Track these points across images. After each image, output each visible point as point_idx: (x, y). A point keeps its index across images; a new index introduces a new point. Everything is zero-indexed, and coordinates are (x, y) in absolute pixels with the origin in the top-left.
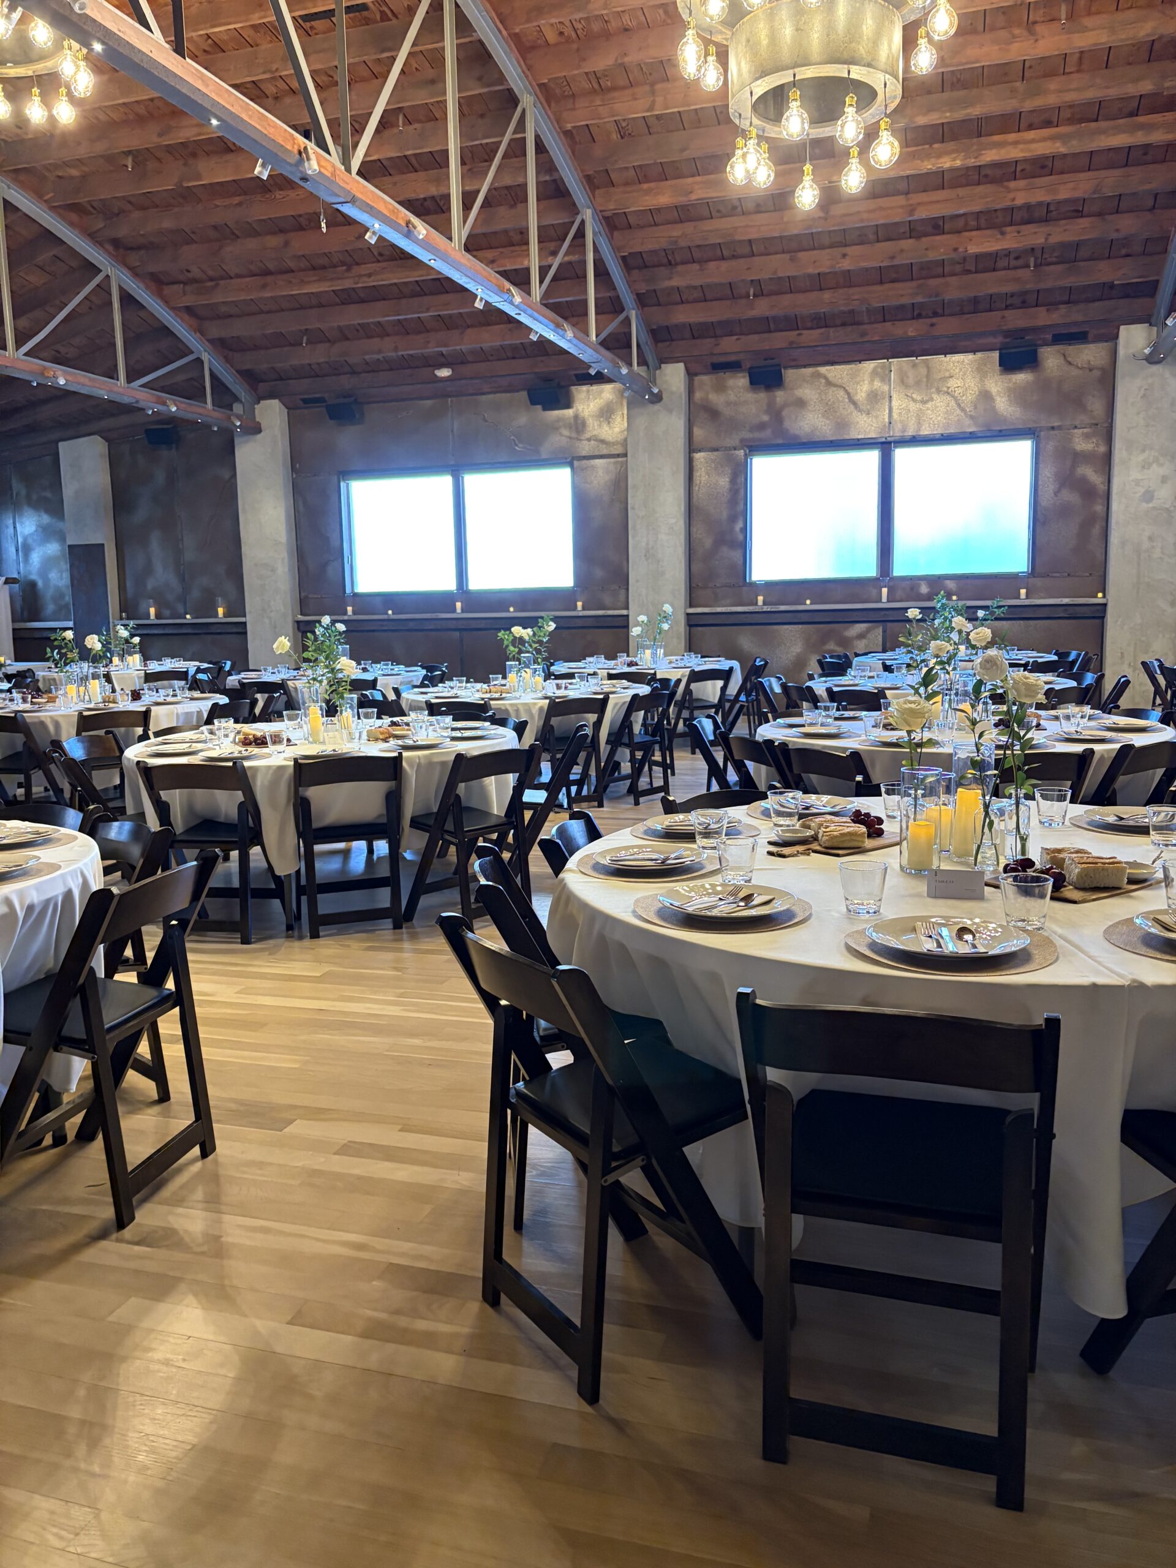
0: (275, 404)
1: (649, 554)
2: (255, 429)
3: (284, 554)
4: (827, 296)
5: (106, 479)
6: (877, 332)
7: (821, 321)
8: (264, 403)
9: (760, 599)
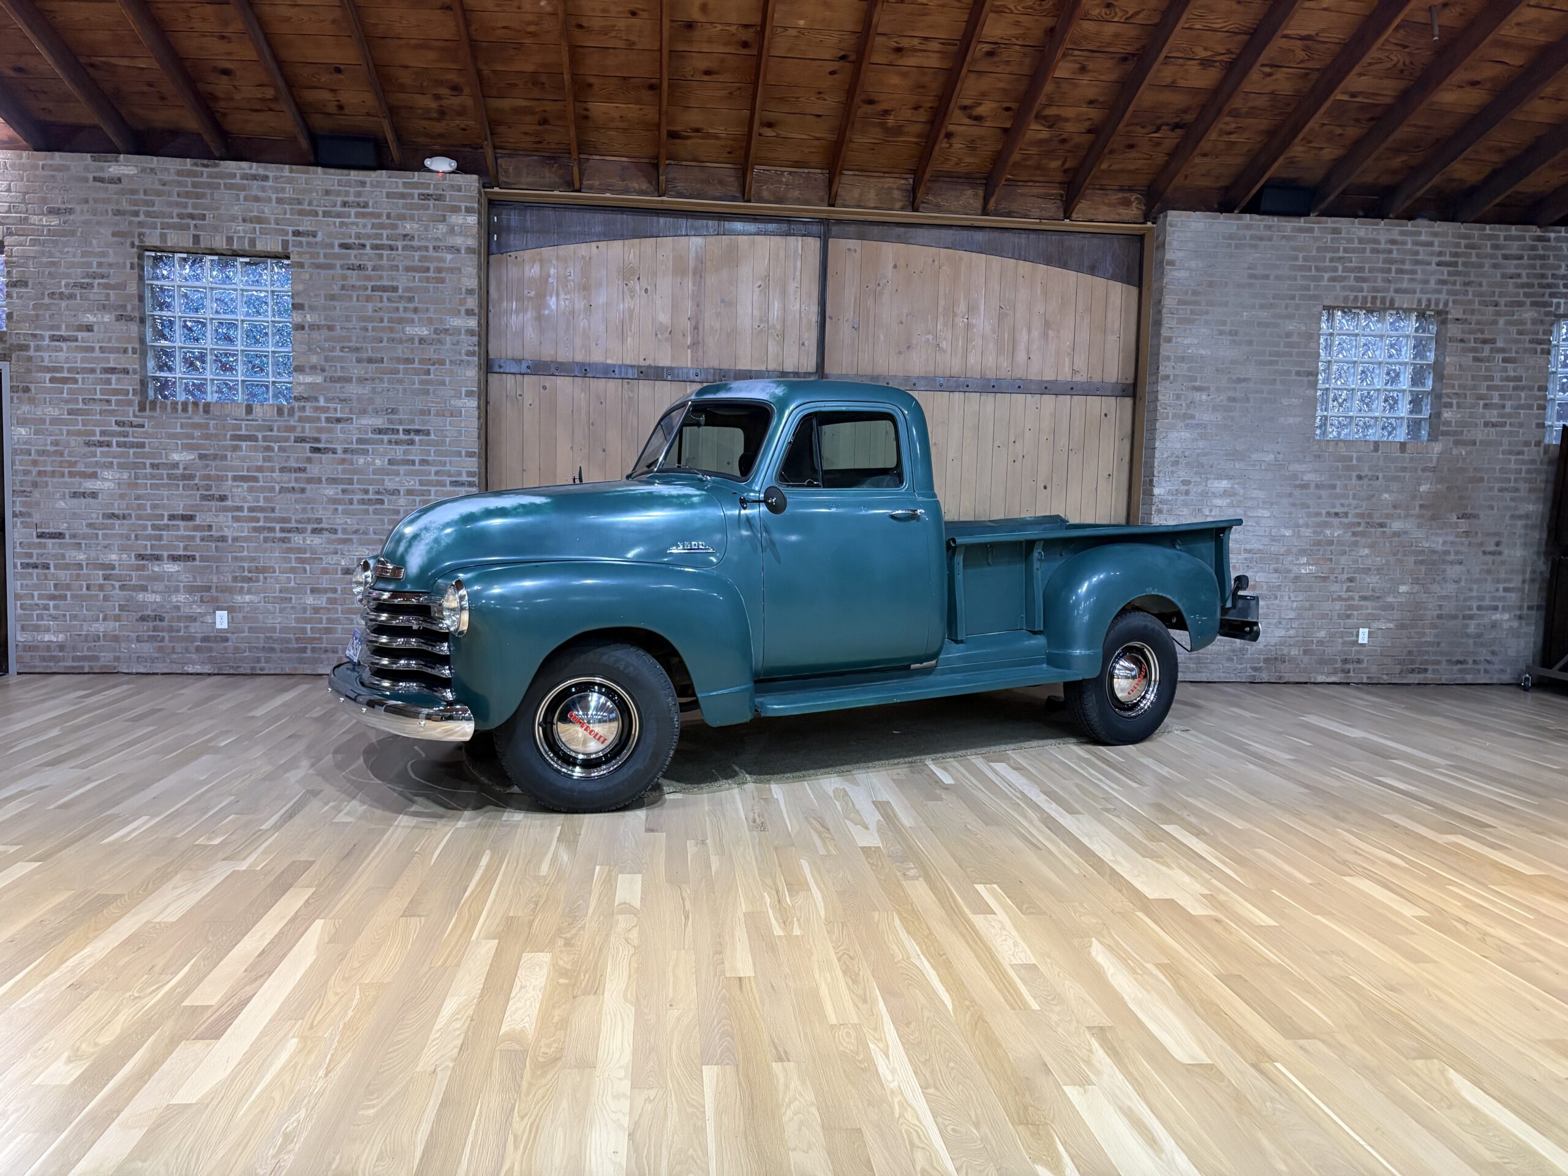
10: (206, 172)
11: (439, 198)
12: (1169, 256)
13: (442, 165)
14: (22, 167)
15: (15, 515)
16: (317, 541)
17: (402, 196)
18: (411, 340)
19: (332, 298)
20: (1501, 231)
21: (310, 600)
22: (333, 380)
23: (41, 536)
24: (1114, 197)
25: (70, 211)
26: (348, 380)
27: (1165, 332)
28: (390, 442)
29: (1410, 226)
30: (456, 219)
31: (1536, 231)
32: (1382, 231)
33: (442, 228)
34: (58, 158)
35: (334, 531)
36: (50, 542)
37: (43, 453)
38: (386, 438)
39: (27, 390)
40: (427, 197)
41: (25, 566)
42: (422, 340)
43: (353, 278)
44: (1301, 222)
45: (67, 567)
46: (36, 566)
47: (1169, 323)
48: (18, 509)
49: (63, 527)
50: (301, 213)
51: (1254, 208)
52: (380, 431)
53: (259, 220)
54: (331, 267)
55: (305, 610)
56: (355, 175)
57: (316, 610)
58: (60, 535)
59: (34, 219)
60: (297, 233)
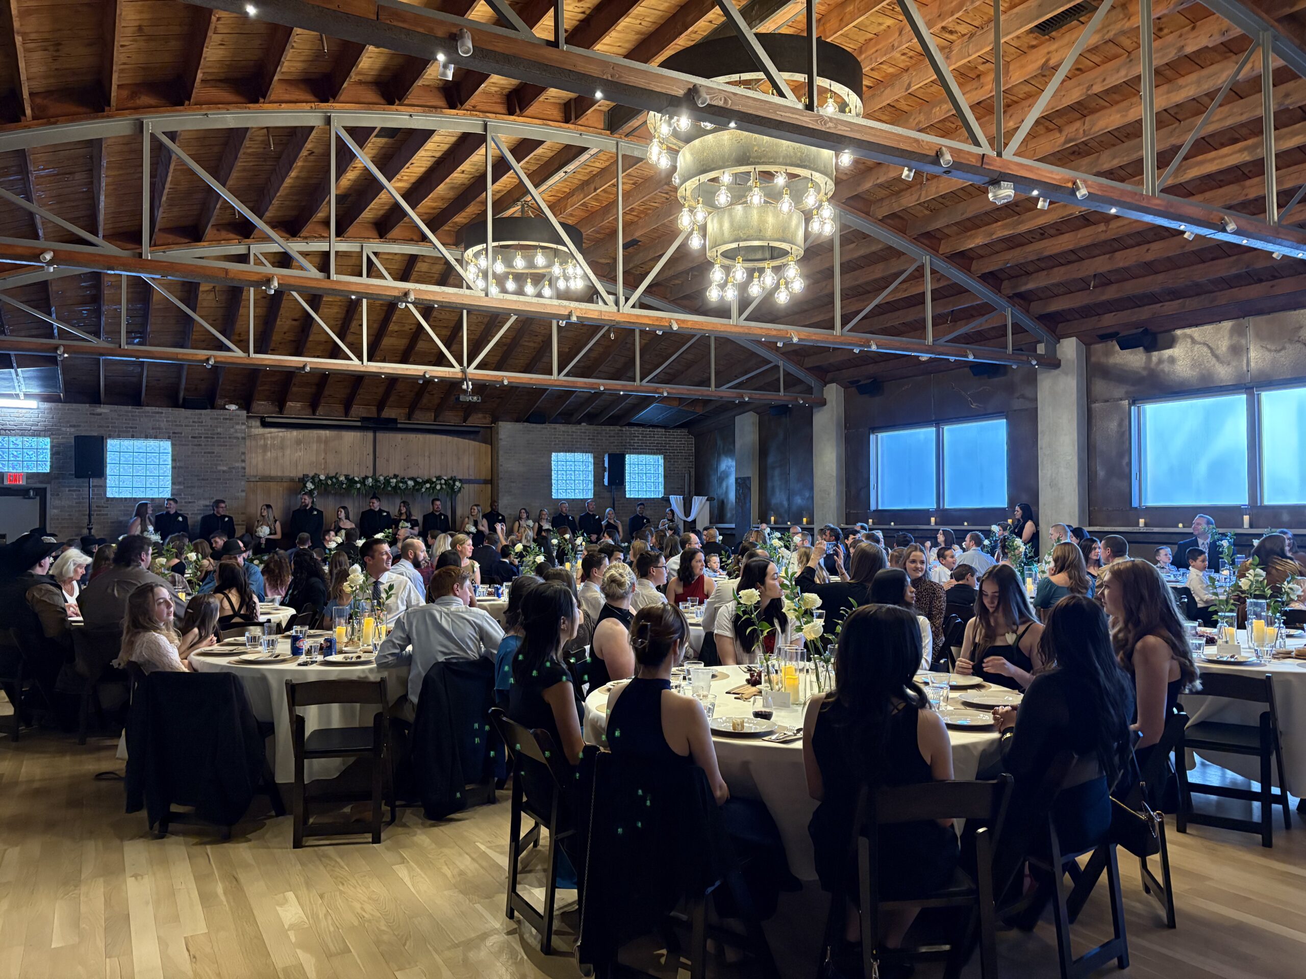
0: (834, 386)
1: (1053, 484)
2: (823, 403)
3: (835, 484)
4: (1160, 277)
5: (756, 437)
6: (1224, 297)
7: (1174, 294)
8: (828, 386)
9: (1142, 521)
10: (137, 410)
11: (231, 419)
12: (500, 437)
13: (233, 407)
14: (60, 409)
17: (217, 419)
18: (219, 471)
19: (189, 456)
20: (608, 428)
22: (188, 487)
24: (480, 415)
25: (79, 426)
26: (193, 487)
27: (500, 463)
29: (579, 427)
30: (238, 427)
31: (619, 428)
32: (570, 428)
33: (232, 430)
34: (75, 406)
37: (63, 519)
39: (58, 495)
40: (226, 419)
42: (224, 472)
43: (196, 449)
44: (543, 426)
47: (501, 459)
50: (176, 425)
51: (528, 420)
53: (159, 428)
54: (187, 445)
56: (197, 411)
59: (64, 429)
60: (174, 433)
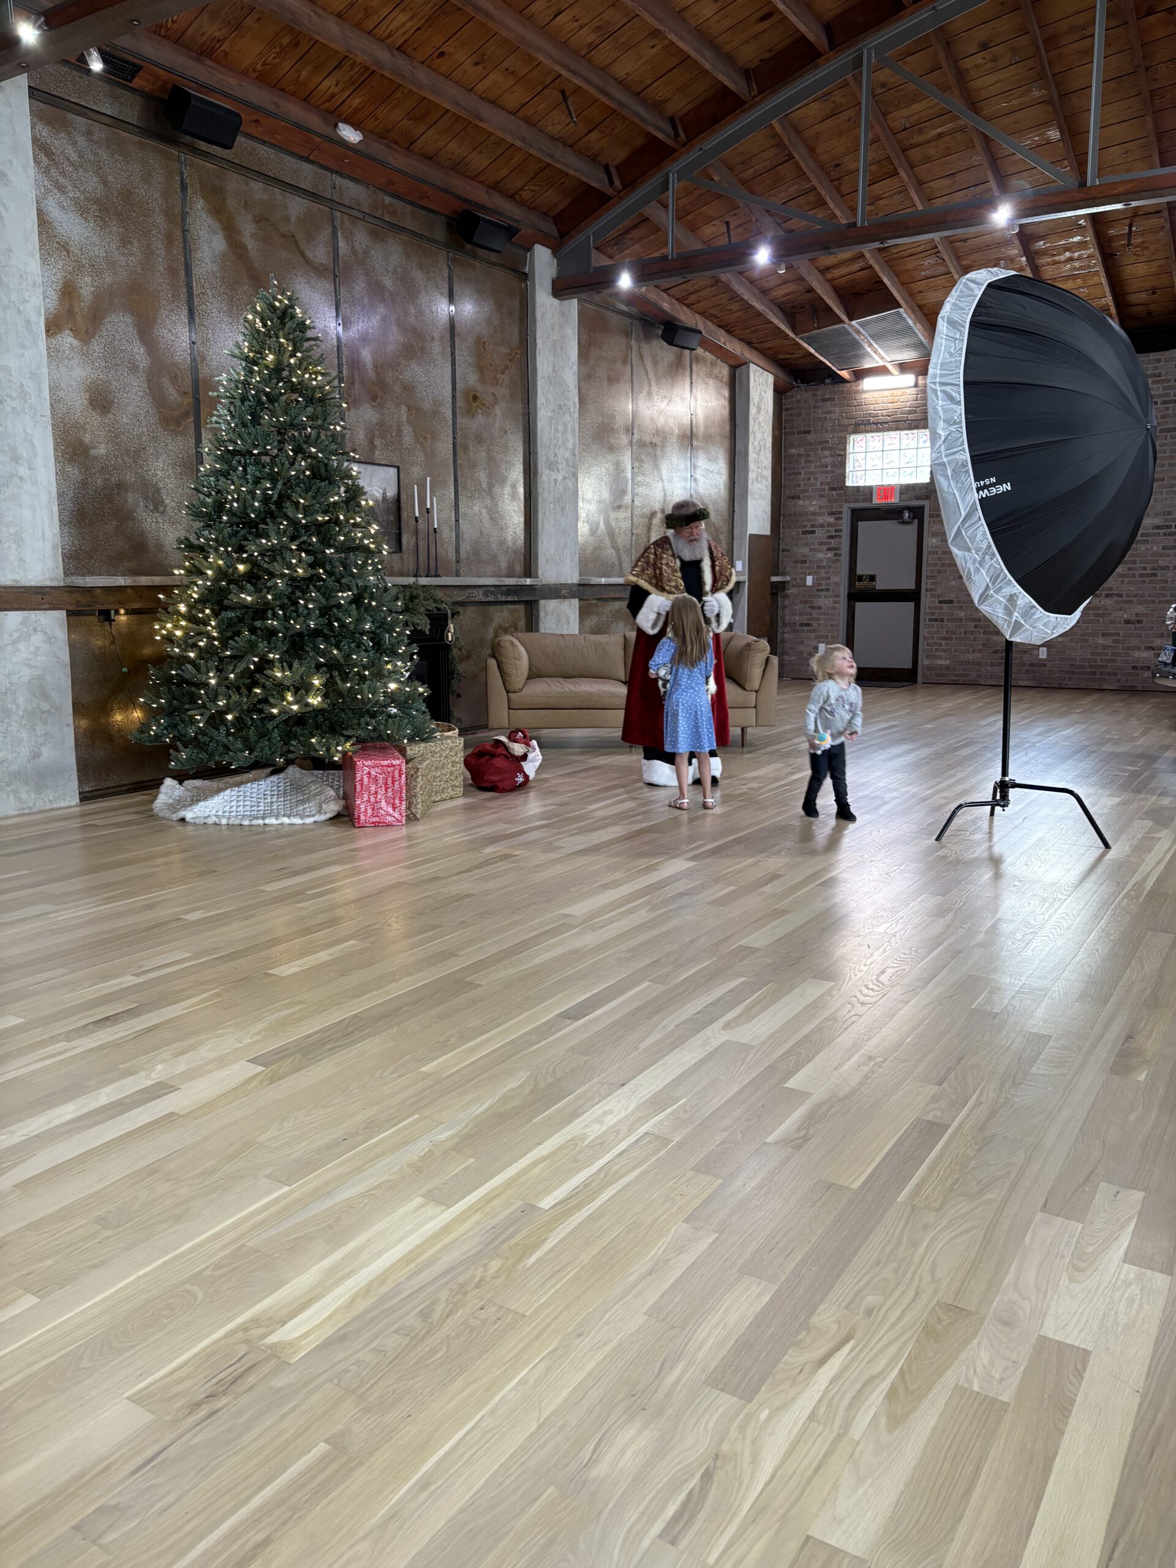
15: (927, 590)
16: (1108, 602)
21: (1101, 641)
23: (940, 602)
28: (1165, 534)
35: (1121, 595)
36: (945, 606)
38: (1161, 531)
41: (931, 620)
45: (954, 620)
46: (936, 620)
48: (929, 586)
49: (953, 597)
52: (1158, 527)
55: (1097, 647)
57: (1104, 647)
58: (951, 602)
